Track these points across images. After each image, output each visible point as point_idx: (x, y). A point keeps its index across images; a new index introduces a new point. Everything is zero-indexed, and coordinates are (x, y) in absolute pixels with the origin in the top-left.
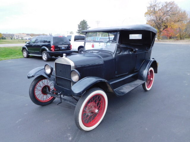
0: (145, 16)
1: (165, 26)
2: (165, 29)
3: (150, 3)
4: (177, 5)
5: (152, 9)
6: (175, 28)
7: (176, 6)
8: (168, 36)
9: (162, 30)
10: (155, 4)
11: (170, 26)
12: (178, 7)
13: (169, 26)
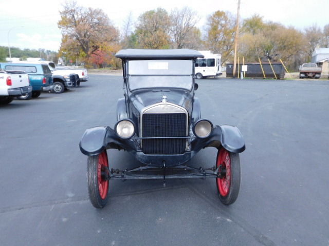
0: (60, 28)
1: (93, 46)
2: (94, 52)
3: (65, 5)
4: (107, 15)
5: (68, 17)
6: (109, 51)
7: (106, 18)
8: (96, 63)
9: (89, 53)
10: (73, 9)
11: (102, 48)
12: (109, 19)
13: (100, 47)
